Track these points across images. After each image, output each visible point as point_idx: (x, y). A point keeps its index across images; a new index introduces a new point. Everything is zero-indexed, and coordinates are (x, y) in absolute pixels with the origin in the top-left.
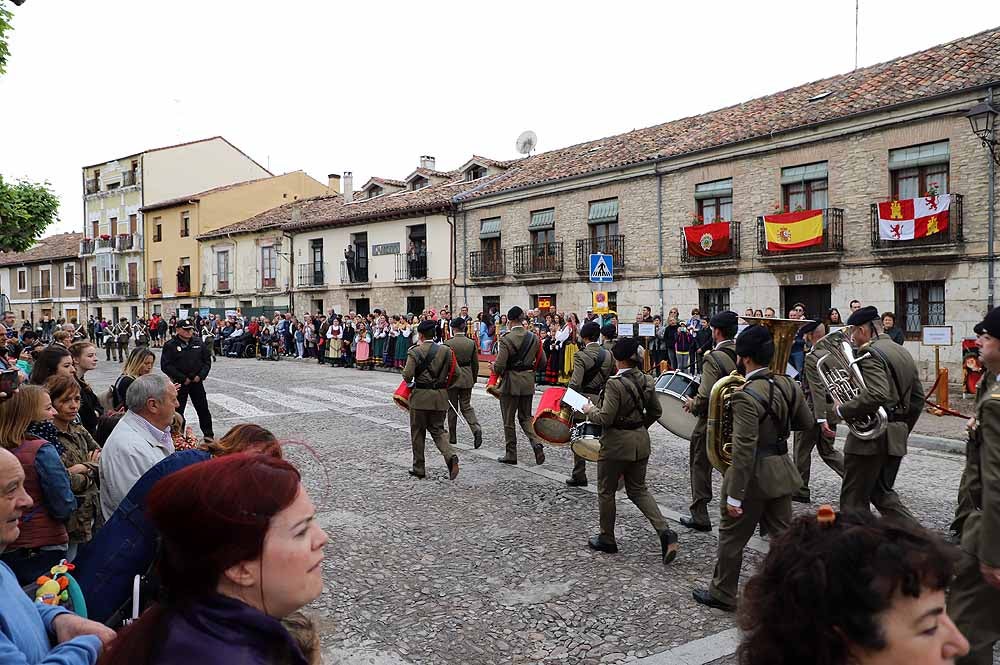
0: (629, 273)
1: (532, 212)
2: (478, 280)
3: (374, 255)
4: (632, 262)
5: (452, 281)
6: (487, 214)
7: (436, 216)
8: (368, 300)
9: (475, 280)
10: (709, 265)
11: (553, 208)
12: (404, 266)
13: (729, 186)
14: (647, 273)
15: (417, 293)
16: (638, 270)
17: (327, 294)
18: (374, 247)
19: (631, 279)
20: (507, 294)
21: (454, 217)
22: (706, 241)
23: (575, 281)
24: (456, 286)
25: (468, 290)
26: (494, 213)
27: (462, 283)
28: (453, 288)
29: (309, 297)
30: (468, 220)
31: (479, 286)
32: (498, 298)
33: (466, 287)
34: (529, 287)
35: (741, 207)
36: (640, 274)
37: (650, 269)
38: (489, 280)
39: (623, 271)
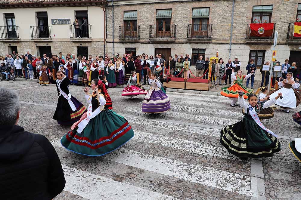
0: (213, 41)
1: (157, 10)
2: (125, 40)
3: (53, 24)
4: (215, 36)
5: (105, 40)
6: (128, 8)
7: (94, 7)
8: (50, 47)
9: (123, 40)
10: (260, 40)
11: (171, 9)
12: (73, 31)
13: (270, 8)
14: (223, 42)
15: (84, 45)
16: (219, 40)
17: (20, 44)
18: (53, 20)
19: (214, 44)
20: (140, 47)
21: (106, 8)
22: (261, 30)
23: (182, 43)
24: (107, 42)
25: (115, 44)
26: (133, 8)
27: (112, 41)
28: (106, 43)
29: (7, 45)
30: (115, 10)
31: (122, 43)
32: (135, 49)
33: (114, 43)
34: (154, 45)
35: (276, 17)
36: (220, 42)
37: (225, 40)
38: (131, 40)
39: (211, 40)
